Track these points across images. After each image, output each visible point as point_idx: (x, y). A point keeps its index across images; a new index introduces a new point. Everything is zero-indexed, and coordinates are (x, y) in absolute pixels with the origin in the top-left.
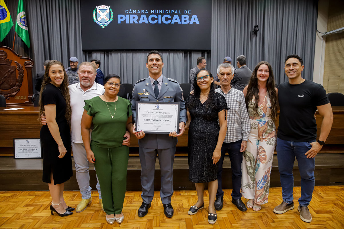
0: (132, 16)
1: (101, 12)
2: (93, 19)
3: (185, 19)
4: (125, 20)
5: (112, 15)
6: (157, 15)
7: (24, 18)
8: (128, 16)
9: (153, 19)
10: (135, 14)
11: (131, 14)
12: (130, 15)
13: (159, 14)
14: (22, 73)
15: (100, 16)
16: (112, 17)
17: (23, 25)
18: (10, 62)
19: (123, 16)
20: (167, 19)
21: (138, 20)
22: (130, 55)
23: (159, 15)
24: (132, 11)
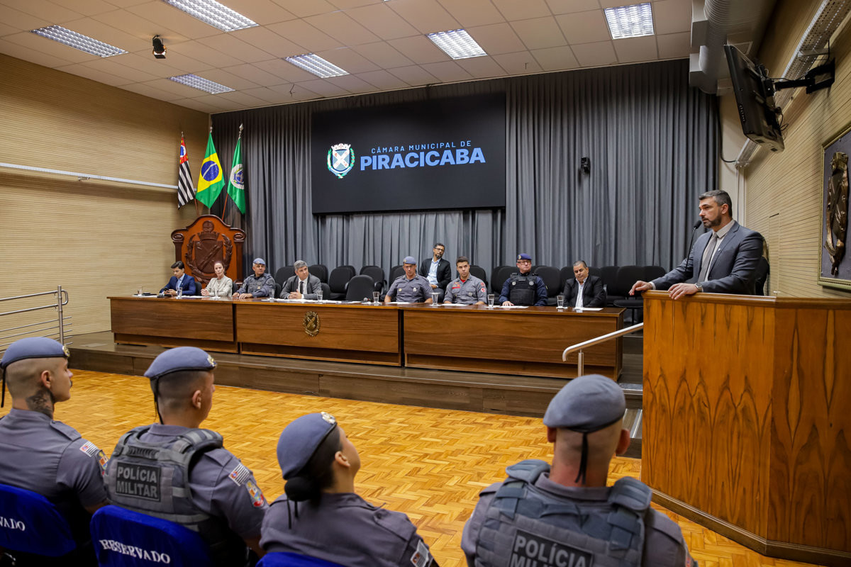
0: (380, 157)
1: (338, 155)
2: (327, 166)
3: (462, 156)
4: (372, 165)
5: (353, 158)
6: (418, 153)
7: (240, 174)
8: (375, 157)
9: (412, 160)
10: (385, 153)
11: (379, 154)
12: (379, 156)
13: (420, 150)
14: (230, 250)
15: (337, 160)
16: (353, 161)
17: (238, 183)
18: (216, 236)
19: (368, 158)
20: (433, 158)
21: (390, 164)
22: (379, 219)
23: (421, 153)
24: (381, 150)
